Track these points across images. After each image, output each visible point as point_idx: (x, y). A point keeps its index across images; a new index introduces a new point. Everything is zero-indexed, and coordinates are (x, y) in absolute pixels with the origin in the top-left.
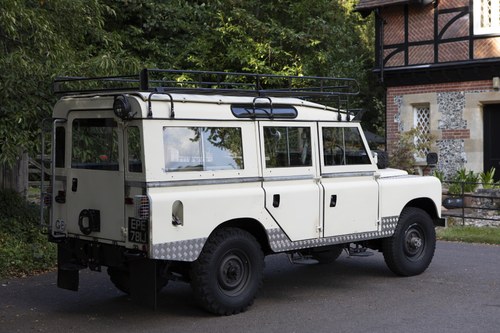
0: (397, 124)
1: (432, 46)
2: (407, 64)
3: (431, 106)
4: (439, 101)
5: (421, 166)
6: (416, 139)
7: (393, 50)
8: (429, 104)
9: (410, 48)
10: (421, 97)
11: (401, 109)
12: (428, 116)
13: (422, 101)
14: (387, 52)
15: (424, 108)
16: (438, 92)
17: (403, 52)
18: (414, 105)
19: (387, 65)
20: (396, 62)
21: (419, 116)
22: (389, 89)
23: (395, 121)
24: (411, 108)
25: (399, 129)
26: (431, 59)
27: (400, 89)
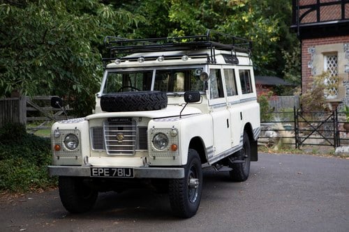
0: (310, 69)
1: (340, 5)
2: (318, 21)
3: (339, 54)
4: (345, 49)
5: (331, 103)
6: (326, 81)
7: (307, 10)
8: (336, 53)
9: (321, 8)
10: (330, 47)
11: (314, 57)
12: (336, 62)
13: (331, 50)
14: (302, 12)
15: (333, 56)
16: (344, 42)
17: (316, 11)
18: (324, 54)
19: (302, 22)
20: (310, 19)
21: (328, 62)
22: (303, 42)
23: (309, 67)
24: (322, 56)
25: (313, 73)
26: (339, 16)
27: (313, 41)
